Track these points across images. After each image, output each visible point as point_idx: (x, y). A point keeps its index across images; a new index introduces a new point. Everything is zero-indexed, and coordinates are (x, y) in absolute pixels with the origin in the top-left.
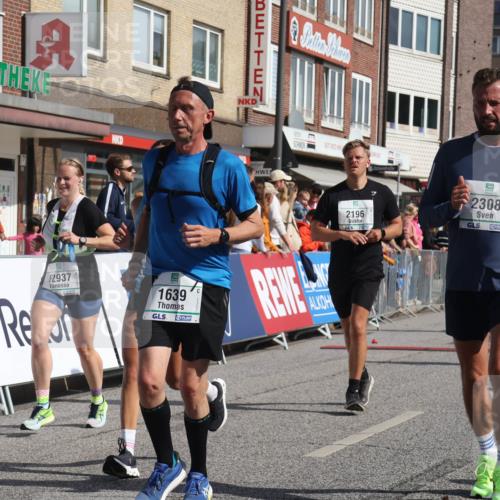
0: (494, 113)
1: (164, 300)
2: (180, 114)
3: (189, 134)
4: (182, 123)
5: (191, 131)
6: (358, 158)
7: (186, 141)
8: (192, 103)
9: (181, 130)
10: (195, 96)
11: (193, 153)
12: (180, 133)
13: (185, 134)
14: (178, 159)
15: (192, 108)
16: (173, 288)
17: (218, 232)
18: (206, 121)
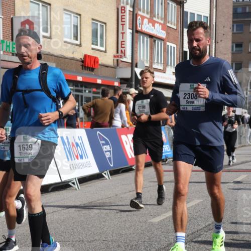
0: (198, 46)
3: (30, 59)
4: (25, 54)
6: (147, 78)
7: (28, 63)
9: (25, 58)
10: (30, 38)
12: (24, 59)
13: (27, 60)
14: (25, 73)
15: (30, 45)
16: (25, 144)
17: (57, 113)
18: (38, 51)
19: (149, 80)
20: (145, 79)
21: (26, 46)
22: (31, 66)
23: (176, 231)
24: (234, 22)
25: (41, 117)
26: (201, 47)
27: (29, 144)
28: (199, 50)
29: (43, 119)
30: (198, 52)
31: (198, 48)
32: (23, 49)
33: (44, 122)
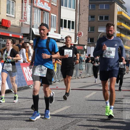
1: (38, 71)
2: (42, 31)
3: (44, 35)
4: (43, 33)
5: (45, 35)
6: (69, 40)
8: (45, 29)
10: (45, 27)
11: (45, 39)
12: (42, 35)
13: (43, 35)
15: (45, 30)
19: (69, 41)
20: (68, 41)
22: (44, 38)
31: (111, 33)
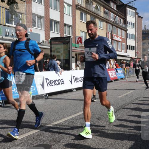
0: (91, 32)
10: (21, 27)
17: (35, 60)
18: (25, 33)
21: (19, 30)
23: (85, 121)
24: (142, 36)
25: (27, 62)
26: (93, 33)
27: (21, 75)
28: (92, 34)
29: (28, 63)
30: (92, 35)
32: (18, 32)
33: (28, 64)
